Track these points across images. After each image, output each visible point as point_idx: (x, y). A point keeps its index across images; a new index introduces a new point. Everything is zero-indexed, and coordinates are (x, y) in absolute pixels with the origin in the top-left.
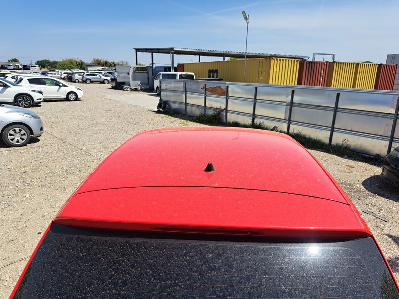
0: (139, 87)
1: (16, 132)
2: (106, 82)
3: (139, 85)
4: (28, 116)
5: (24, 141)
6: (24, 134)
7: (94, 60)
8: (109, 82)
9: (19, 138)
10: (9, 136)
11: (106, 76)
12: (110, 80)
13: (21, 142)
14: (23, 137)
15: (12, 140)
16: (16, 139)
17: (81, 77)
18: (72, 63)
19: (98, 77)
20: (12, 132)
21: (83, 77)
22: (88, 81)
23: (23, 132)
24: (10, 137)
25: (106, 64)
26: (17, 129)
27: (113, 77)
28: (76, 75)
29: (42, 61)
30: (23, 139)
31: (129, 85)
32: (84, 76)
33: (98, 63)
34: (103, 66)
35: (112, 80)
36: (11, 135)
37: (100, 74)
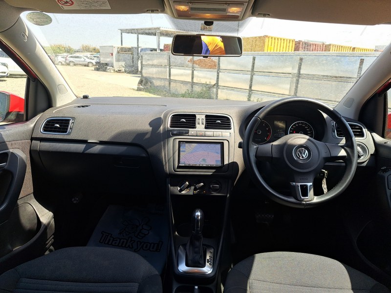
0: (123, 69)
2: (90, 65)
3: (123, 67)
8: (93, 65)
11: (91, 59)
17: (64, 59)
19: (82, 59)
21: (66, 60)
22: (72, 64)
31: (113, 67)
32: (68, 58)
35: (97, 63)
37: (85, 57)
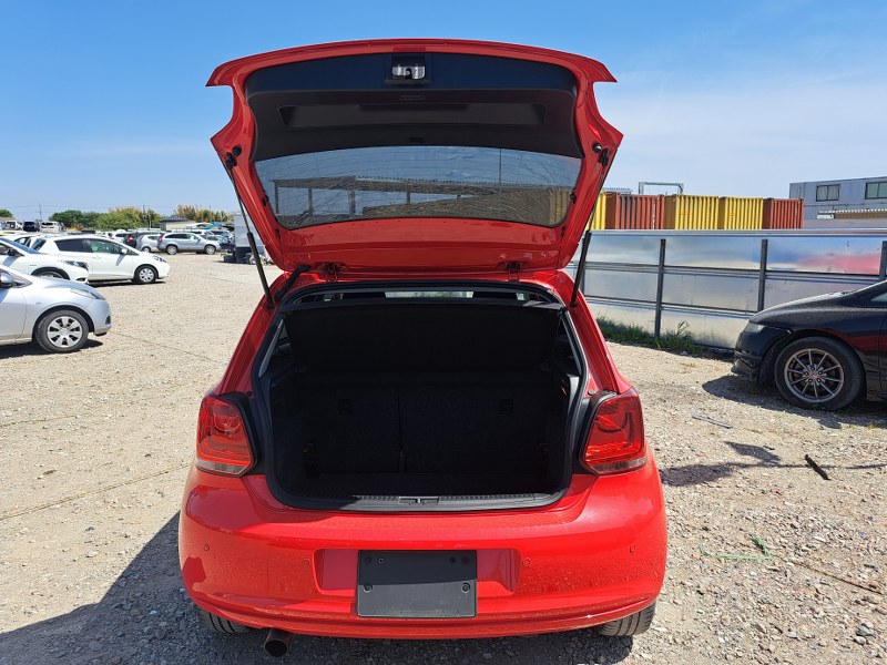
1: (61, 326)
2: (210, 250)
4: (85, 294)
5: (77, 341)
6: (77, 329)
7: (180, 210)
8: (216, 251)
9: (67, 337)
10: (49, 333)
11: (210, 239)
12: (218, 247)
13: (71, 343)
14: (75, 334)
15: (55, 339)
16: (62, 337)
17: (156, 242)
18: (130, 216)
19: (192, 239)
20: (54, 324)
21: (160, 242)
22: (172, 250)
23: (76, 324)
24: (51, 335)
25: (206, 216)
26: (65, 320)
27: (225, 241)
28: (146, 237)
29: (63, 214)
30: (74, 339)
32: (164, 239)
33: (190, 215)
34: (198, 220)
35: (223, 246)
36: (52, 329)
37: (196, 234)
